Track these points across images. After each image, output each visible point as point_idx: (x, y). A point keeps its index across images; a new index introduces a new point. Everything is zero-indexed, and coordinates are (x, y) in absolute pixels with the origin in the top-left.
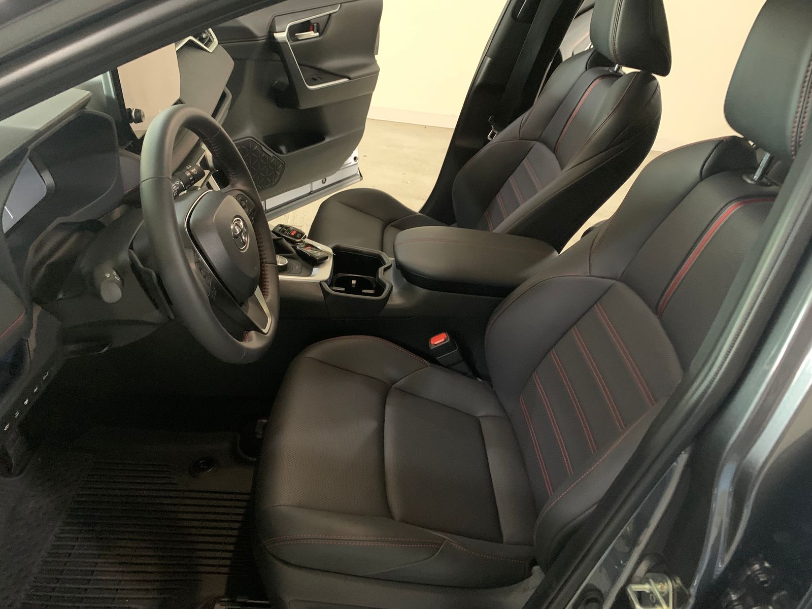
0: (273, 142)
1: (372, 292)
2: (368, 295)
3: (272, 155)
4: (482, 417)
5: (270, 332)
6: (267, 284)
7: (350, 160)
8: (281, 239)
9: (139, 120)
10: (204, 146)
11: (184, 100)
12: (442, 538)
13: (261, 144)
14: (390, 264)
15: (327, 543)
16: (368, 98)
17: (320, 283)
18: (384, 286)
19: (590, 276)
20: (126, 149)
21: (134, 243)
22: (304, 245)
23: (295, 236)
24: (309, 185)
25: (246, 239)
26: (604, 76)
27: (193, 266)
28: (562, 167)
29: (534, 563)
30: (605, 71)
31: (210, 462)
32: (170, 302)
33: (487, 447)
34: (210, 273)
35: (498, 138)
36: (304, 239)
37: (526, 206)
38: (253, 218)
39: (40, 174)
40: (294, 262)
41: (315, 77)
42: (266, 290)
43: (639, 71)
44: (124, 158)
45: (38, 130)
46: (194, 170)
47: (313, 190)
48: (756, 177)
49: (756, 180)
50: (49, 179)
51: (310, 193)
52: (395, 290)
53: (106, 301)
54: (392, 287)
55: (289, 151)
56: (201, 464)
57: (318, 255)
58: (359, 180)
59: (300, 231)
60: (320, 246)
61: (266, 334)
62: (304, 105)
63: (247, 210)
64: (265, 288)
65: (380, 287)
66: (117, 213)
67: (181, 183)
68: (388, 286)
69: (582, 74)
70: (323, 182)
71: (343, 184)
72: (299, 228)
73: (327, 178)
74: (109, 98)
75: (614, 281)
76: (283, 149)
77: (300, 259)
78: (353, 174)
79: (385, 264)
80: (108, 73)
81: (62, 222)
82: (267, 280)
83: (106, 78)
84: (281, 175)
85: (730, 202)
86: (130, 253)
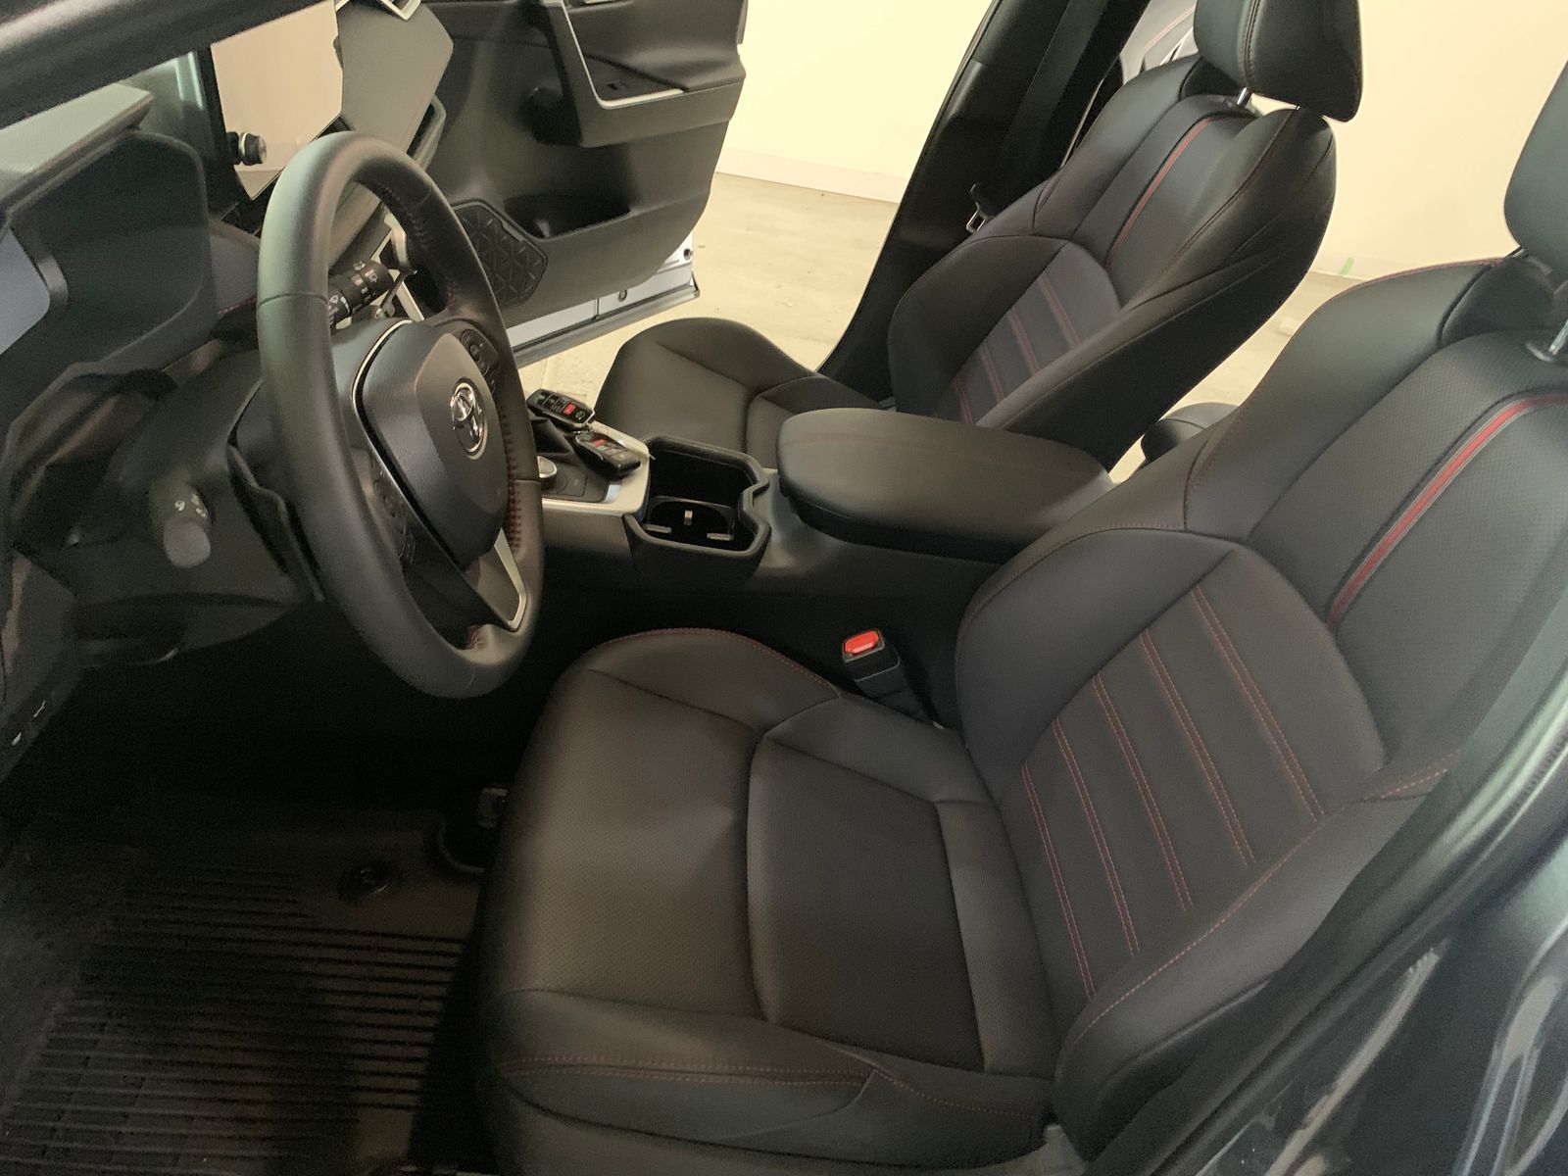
0: (524, 212)
1: (726, 538)
2: (717, 546)
3: (521, 238)
4: (941, 802)
5: (525, 625)
6: (518, 521)
7: (678, 255)
8: (542, 421)
9: (254, 158)
10: (390, 220)
11: (350, 119)
12: (869, 1065)
13: (500, 215)
14: (767, 482)
15: (633, 1076)
16: (721, 130)
17: (623, 518)
18: (755, 528)
19: (1186, 531)
20: (224, 220)
21: (238, 432)
22: (589, 437)
23: (572, 417)
24: (593, 301)
25: (481, 430)
26: (1218, 115)
27: (369, 490)
28: (1122, 302)
29: (1050, 1118)
30: (1219, 104)
31: (382, 872)
32: (313, 563)
33: (951, 864)
34: (404, 505)
35: (987, 231)
36: (590, 422)
37: (1044, 377)
38: (493, 382)
39: (35, 265)
40: (569, 471)
41: (616, 82)
42: (517, 536)
43: (1292, 107)
44: (222, 240)
45: (30, 174)
46: (370, 274)
47: (601, 312)
48: (1554, 348)
49: (1554, 353)
50: (55, 278)
51: (594, 319)
52: (776, 537)
53: (175, 563)
54: (769, 534)
55: (555, 232)
56: (362, 875)
57: (621, 458)
58: (692, 296)
59: (583, 404)
60: (623, 439)
61: (515, 631)
62: (592, 139)
63: (483, 365)
64: (513, 531)
65: (744, 532)
66: (202, 357)
67: (343, 300)
68: (762, 530)
69: (1171, 108)
70: (622, 299)
71: (661, 303)
72: (580, 399)
73: (629, 291)
74: (190, 108)
75: (1231, 545)
76: (544, 227)
77: (584, 467)
78: (682, 283)
79: (755, 482)
80: (191, 56)
81: (79, 374)
82: (518, 513)
83: (185, 68)
84: (537, 282)
85: (1503, 400)
86: (229, 454)
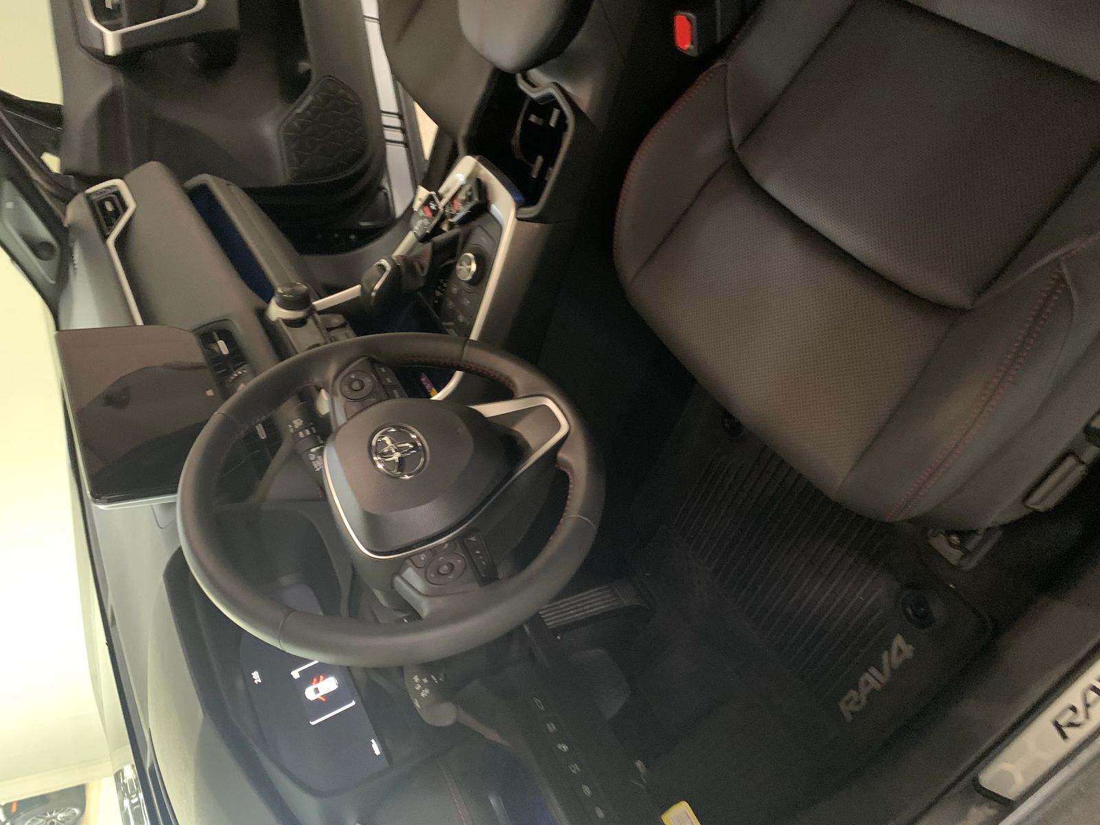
18: (551, 96)
40: (474, 242)
54: (558, 86)
55: (307, 56)
62: (232, 19)
67: (313, 450)
68: (554, 92)
76: (304, 66)
79: (514, 72)
